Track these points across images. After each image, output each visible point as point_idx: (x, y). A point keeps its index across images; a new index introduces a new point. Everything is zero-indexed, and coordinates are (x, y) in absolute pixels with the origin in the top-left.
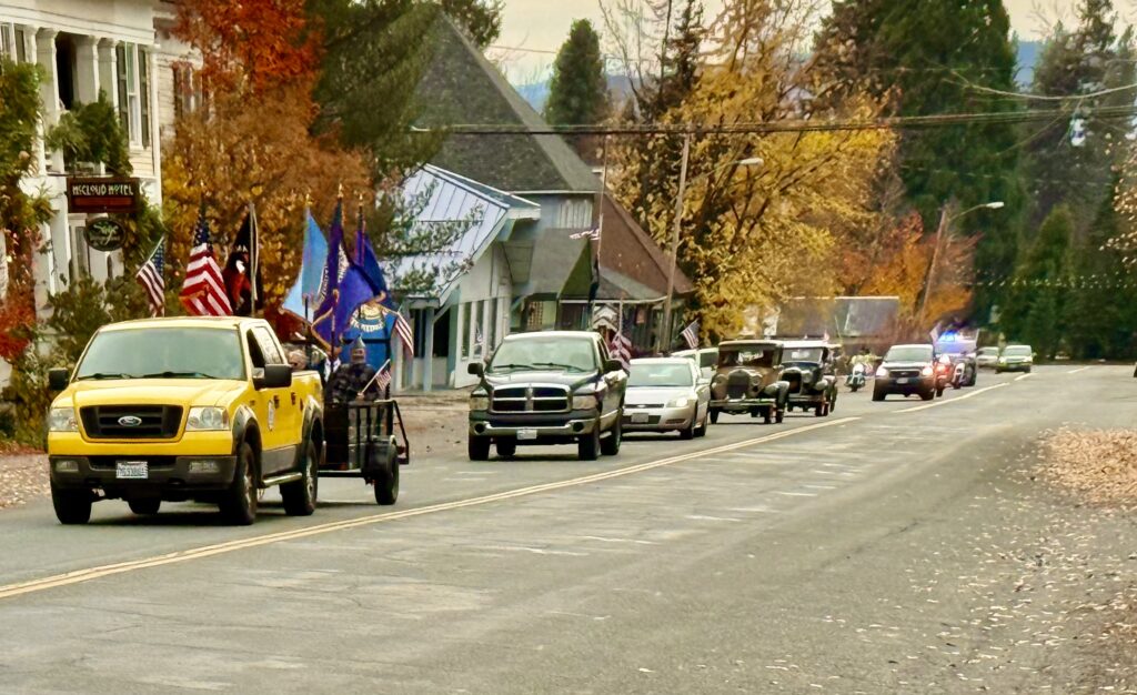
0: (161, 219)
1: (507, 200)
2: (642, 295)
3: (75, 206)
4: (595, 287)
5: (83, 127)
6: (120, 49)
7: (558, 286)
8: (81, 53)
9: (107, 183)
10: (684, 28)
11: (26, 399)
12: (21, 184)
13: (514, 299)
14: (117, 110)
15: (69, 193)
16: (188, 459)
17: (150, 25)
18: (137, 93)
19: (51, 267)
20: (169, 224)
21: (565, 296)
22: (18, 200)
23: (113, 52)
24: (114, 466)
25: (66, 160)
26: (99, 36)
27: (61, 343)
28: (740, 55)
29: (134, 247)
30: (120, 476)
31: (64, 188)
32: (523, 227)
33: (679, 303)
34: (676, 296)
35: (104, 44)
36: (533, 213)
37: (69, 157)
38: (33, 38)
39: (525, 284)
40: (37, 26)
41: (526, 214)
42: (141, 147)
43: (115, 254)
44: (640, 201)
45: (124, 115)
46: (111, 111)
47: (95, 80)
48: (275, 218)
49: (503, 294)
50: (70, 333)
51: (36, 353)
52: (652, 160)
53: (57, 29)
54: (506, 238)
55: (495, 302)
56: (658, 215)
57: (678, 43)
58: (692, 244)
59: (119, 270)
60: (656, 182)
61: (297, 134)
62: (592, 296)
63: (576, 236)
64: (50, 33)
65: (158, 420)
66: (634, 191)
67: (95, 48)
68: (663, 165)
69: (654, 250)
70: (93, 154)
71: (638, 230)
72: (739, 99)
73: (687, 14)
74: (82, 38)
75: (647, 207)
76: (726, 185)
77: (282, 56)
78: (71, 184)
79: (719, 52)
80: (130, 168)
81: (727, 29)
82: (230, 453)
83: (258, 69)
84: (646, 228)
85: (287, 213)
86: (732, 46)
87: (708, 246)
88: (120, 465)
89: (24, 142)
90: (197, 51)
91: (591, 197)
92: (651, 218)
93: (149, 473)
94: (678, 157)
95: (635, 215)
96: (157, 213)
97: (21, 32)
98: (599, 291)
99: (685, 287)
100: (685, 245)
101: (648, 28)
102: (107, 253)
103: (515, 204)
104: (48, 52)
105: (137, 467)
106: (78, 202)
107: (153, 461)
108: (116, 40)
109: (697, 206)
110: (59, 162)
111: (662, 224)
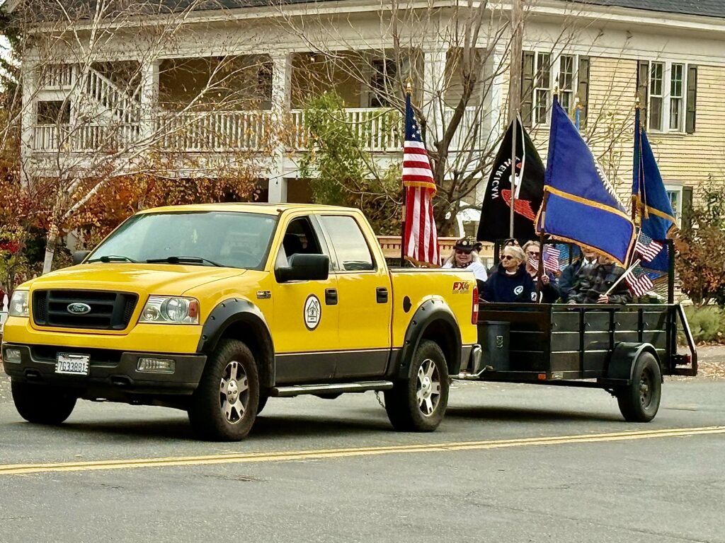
16: (139, 356)
24: (54, 358)
30: (59, 371)
65: (109, 309)
82: (193, 350)
88: (60, 358)
93: (90, 368)
105: (78, 361)
107: (96, 355)
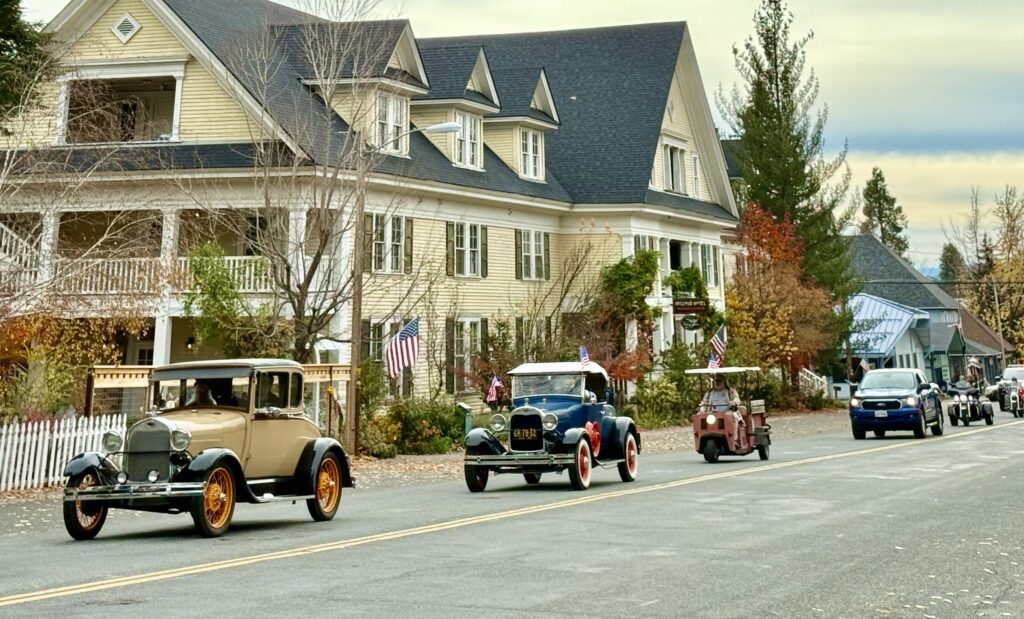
0: (724, 317)
1: (912, 310)
2: (989, 352)
3: (677, 310)
4: (964, 348)
5: (683, 277)
6: (703, 247)
7: (946, 348)
8: (683, 248)
9: (693, 300)
10: (985, 246)
11: (643, 402)
12: (646, 300)
13: (925, 354)
14: (701, 270)
15: (674, 305)
17: (719, 238)
18: (712, 263)
19: (662, 337)
20: (729, 319)
21: (950, 351)
22: (645, 308)
23: (700, 248)
25: (673, 291)
26: (692, 241)
27: (665, 374)
28: (1011, 256)
29: (709, 329)
31: (671, 302)
32: (922, 322)
33: (1010, 355)
34: (1007, 352)
35: (695, 244)
36: (926, 316)
37: (675, 289)
38: (658, 242)
39: (928, 347)
40: (660, 237)
41: (922, 317)
42: (714, 286)
43: (699, 332)
44: (981, 312)
45: (705, 273)
46: (697, 271)
47: (689, 259)
48: (782, 316)
49: (919, 351)
50: (671, 368)
51: (650, 378)
52: (982, 295)
53: (671, 238)
54: (914, 326)
55: (915, 355)
56: (990, 318)
57: (982, 251)
58: (1009, 330)
59: (701, 339)
60: (986, 303)
61: (793, 281)
62: (964, 352)
63: (950, 326)
64: (667, 240)
66: (978, 308)
67: (690, 246)
68: (987, 298)
69: (992, 333)
70: (688, 288)
71: (983, 324)
72: (1015, 272)
73: (985, 241)
74: (684, 242)
75: (985, 314)
76: (1018, 306)
77: (785, 251)
78: (674, 301)
79: (1001, 254)
80: (707, 294)
81: (1002, 246)
83: (774, 256)
84: (986, 323)
85: (789, 314)
86: (1006, 252)
87: (1017, 331)
89: (650, 283)
90: (745, 249)
91: (956, 310)
92: (988, 319)
94: (993, 294)
95: (980, 318)
96: (722, 314)
97: (651, 239)
98: (967, 350)
99: (1010, 348)
100: (1006, 330)
101: (969, 245)
102: (695, 332)
103: (916, 312)
104: (666, 247)
106: (678, 309)
108: (701, 243)
109: (1008, 314)
110: (669, 291)
111: (993, 321)
